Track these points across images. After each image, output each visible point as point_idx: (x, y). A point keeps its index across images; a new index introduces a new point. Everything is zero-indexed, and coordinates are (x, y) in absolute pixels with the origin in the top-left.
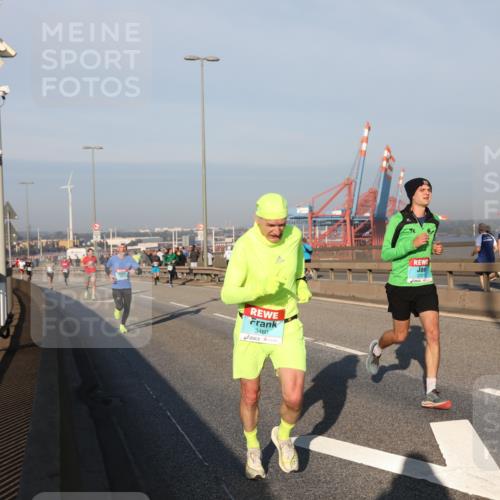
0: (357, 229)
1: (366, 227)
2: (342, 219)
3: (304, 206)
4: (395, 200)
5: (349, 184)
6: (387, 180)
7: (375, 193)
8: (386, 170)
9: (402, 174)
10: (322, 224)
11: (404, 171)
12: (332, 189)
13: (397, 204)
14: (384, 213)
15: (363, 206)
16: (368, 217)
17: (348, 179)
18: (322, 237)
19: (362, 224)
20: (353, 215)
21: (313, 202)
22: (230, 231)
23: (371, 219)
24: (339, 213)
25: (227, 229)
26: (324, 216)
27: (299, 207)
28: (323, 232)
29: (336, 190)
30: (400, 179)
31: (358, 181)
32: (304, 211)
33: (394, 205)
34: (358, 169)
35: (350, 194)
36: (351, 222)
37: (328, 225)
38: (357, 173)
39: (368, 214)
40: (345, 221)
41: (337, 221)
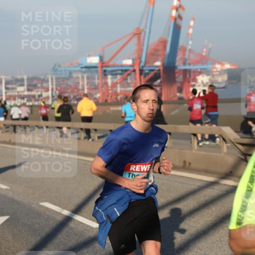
0: (148, 77)
1: (156, 77)
2: (131, 68)
3: (94, 55)
4: (184, 49)
5: (138, 34)
6: (177, 29)
7: (164, 42)
8: (175, 19)
9: (192, 23)
10: (114, 73)
11: (193, 19)
12: (123, 38)
13: (187, 53)
14: (174, 62)
15: (152, 54)
16: (158, 67)
17: (138, 29)
18: (114, 85)
19: (152, 73)
20: (142, 64)
21: (103, 51)
22: (22, 80)
23: (161, 68)
24: (129, 62)
25: (19, 77)
26: (114, 66)
27: (89, 56)
28: (115, 80)
29: (127, 39)
30: (190, 27)
31: (147, 31)
32: (95, 60)
33: (184, 55)
34: (147, 19)
35: (140, 44)
36: (141, 71)
37: (120, 74)
38: (147, 23)
39: (158, 63)
40: (134, 71)
41: (126, 71)
